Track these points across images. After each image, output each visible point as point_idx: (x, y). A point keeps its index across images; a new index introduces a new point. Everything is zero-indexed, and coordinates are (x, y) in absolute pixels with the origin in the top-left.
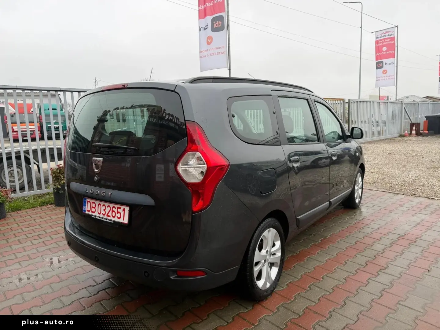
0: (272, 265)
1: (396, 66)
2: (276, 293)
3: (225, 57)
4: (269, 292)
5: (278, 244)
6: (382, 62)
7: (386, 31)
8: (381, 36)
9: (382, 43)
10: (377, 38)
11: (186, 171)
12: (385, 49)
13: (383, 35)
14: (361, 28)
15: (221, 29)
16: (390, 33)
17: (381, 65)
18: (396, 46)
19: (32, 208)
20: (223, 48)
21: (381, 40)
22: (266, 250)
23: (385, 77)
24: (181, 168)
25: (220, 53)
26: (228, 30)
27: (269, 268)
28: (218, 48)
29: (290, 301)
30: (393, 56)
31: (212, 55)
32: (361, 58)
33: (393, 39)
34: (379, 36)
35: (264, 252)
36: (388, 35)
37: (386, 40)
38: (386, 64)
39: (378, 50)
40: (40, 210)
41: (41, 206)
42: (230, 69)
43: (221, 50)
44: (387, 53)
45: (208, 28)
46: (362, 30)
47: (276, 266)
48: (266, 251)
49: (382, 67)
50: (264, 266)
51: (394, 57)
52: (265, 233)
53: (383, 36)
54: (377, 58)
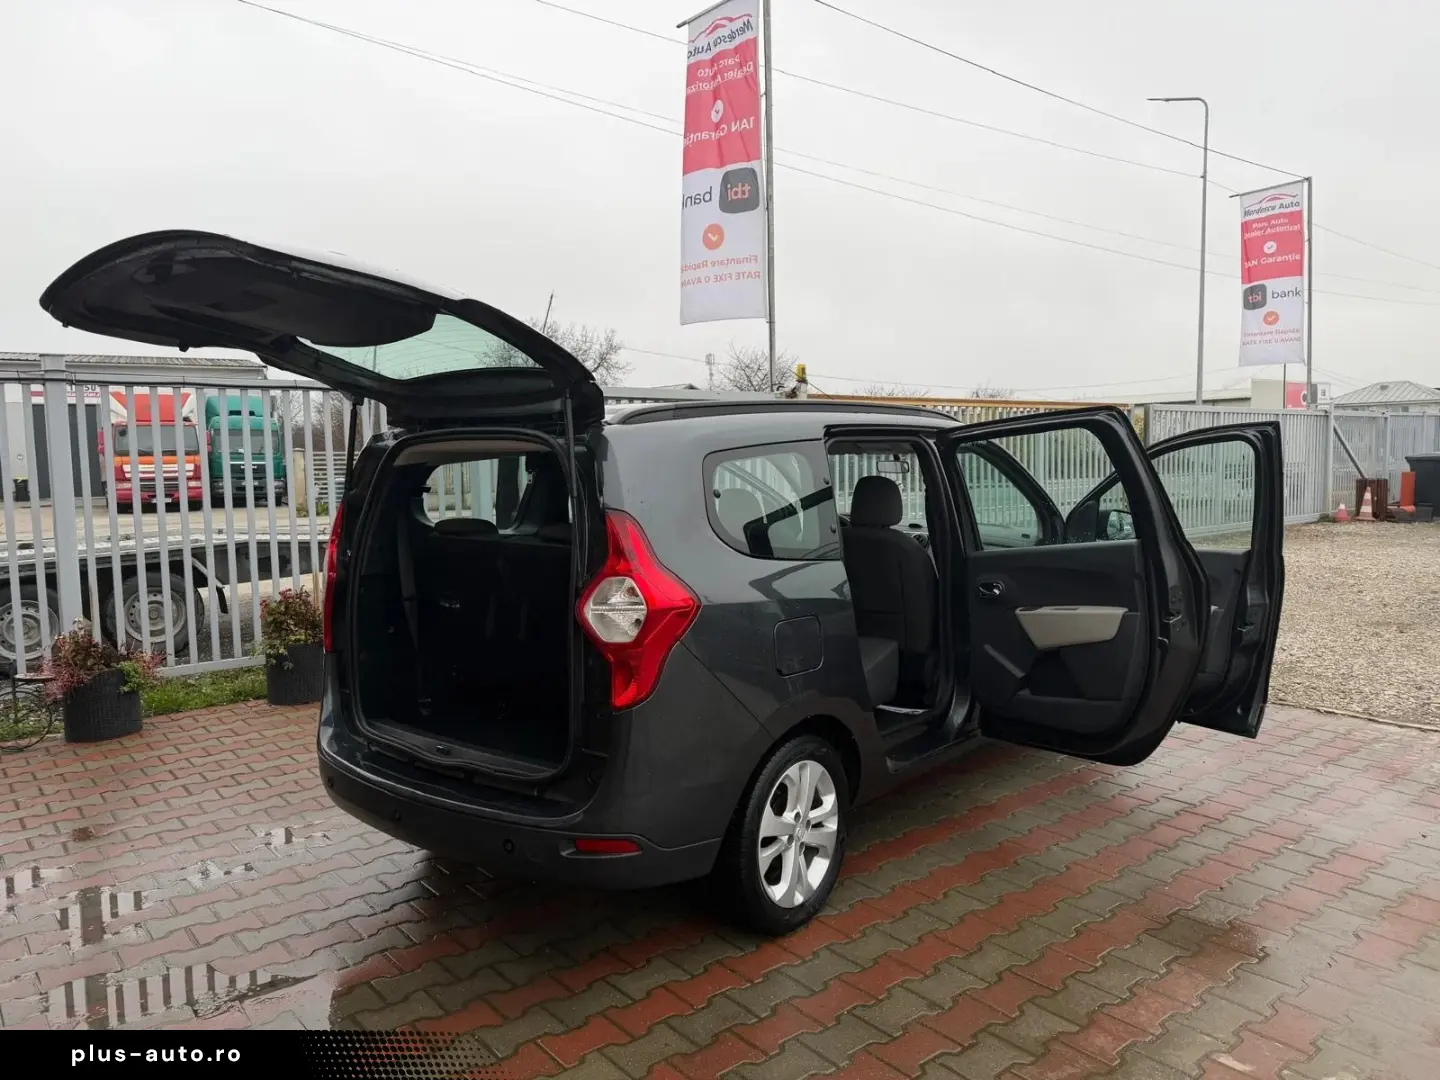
0: (810, 852)
1: (1306, 300)
2: (820, 921)
3: (759, 287)
4: (801, 916)
5: (829, 801)
6: (1263, 288)
7: (1274, 193)
8: (1257, 207)
9: (1261, 229)
10: (1247, 213)
11: (601, 617)
12: (1270, 247)
13: (1264, 205)
14: (1204, 177)
15: (749, 204)
16: (1287, 201)
17: (1259, 298)
18: (1306, 238)
19: (208, 706)
20: (753, 262)
21: (1258, 221)
22: (795, 812)
23: (1271, 333)
24: (593, 610)
25: (746, 275)
26: (769, 209)
27: (802, 858)
28: (738, 262)
29: (848, 940)
30: (1295, 269)
31: (721, 278)
32: (1203, 271)
33: (1295, 218)
34: (1252, 209)
35: (788, 816)
36: (1281, 206)
37: (1273, 222)
38: (1276, 295)
39: (1249, 250)
40: (230, 713)
41: (232, 701)
42: (771, 322)
43: (746, 267)
45: (710, 199)
46: (1208, 183)
47: (824, 856)
48: (793, 814)
49: (1262, 304)
50: (787, 849)
51: (1301, 274)
52: (792, 771)
53: (1267, 209)
54: (1248, 275)
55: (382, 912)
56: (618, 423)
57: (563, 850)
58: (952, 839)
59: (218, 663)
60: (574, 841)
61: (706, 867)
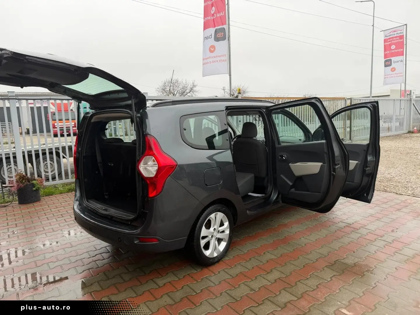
0: (219, 240)
1: (405, 63)
2: (223, 262)
4: (216, 260)
5: (226, 224)
6: (391, 60)
7: (394, 29)
8: (389, 34)
9: (390, 41)
11: (146, 168)
12: (393, 47)
13: (392, 33)
16: (399, 32)
17: (389, 63)
18: (405, 43)
19: (60, 193)
20: (224, 56)
21: (389, 39)
22: (214, 228)
23: (393, 74)
24: (142, 166)
25: (222, 61)
26: (229, 40)
27: (217, 242)
29: (230, 267)
30: (401, 54)
31: (215, 62)
32: (372, 56)
33: (401, 37)
34: (387, 35)
35: (212, 229)
36: (397, 34)
37: (394, 39)
38: (395, 62)
39: (387, 48)
40: (66, 195)
41: (68, 192)
42: (230, 75)
43: (223, 58)
44: (396, 51)
45: (211, 38)
46: (374, 27)
47: (225, 241)
48: (213, 229)
49: (390, 65)
50: (211, 240)
51: (403, 55)
52: (212, 216)
53: (392, 35)
54: (386, 56)
55: (93, 257)
56: (151, 107)
57: (135, 241)
58: (270, 235)
59: (64, 181)
60: (139, 238)
61: (183, 246)
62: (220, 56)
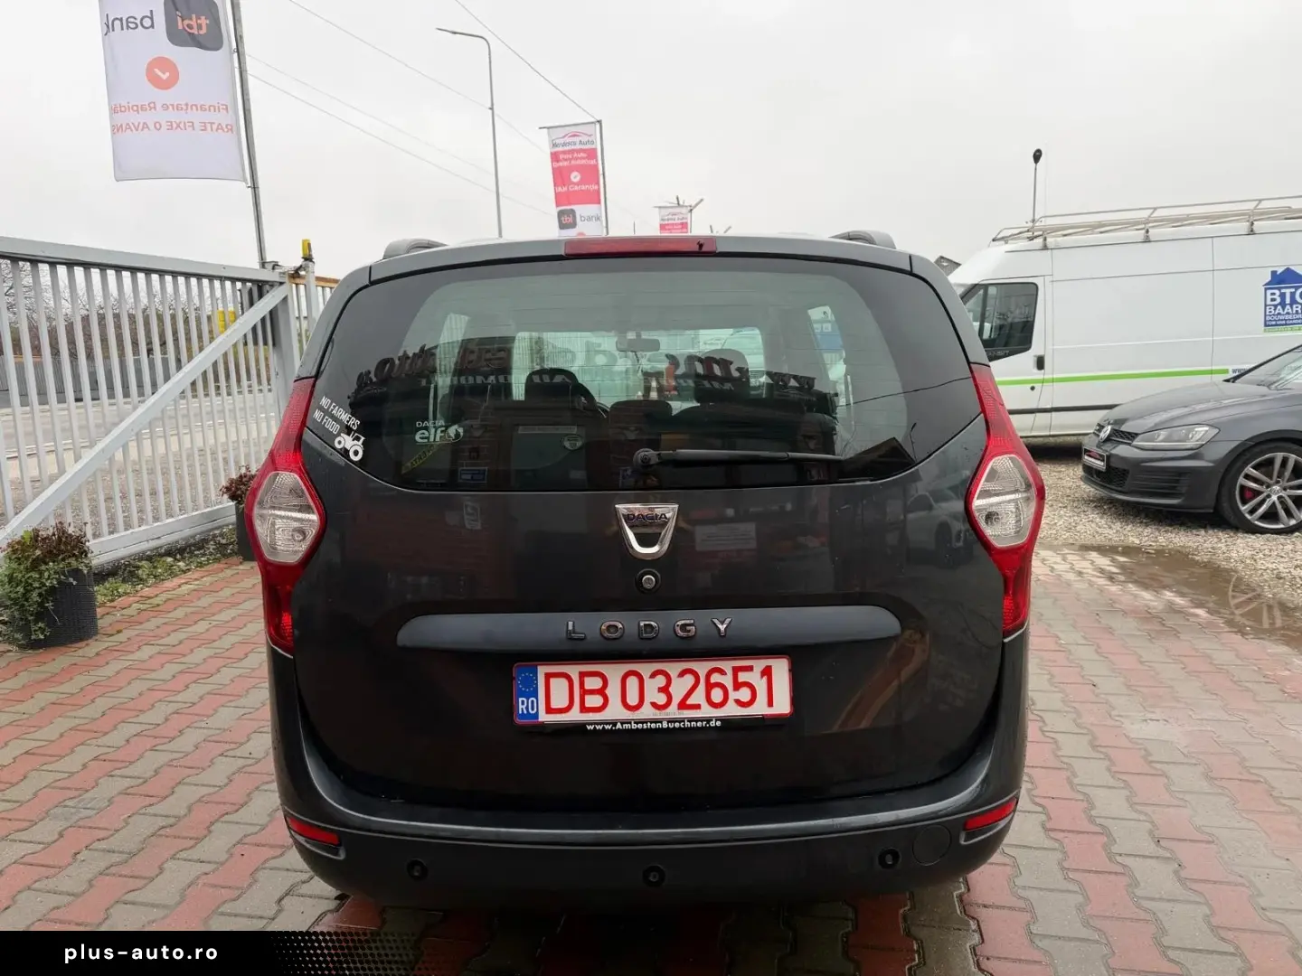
1: (604, 224)
6: (573, 212)
7: (574, 130)
8: (562, 141)
9: (566, 160)
10: (555, 145)
12: (575, 177)
13: (567, 140)
14: (492, 109)
15: (209, 41)
16: (585, 139)
17: (571, 220)
18: (601, 172)
20: (222, 112)
21: (564, 152)
26: (239, 52)
30: (594, 198)
31: (178, 126)
33: (591, 154)
34: (558, 141)
36: (580, 143)
37: (576, 155)
38: (583, 218)
39: (560, 176)
42: (255, 188)
43: (214, 117)
44: (584, 187)
45: (152, 26)
46: (496, 115)
51: (599, 203)
53: (569, 143)
54: (559, 199)
62: (202, 108)
